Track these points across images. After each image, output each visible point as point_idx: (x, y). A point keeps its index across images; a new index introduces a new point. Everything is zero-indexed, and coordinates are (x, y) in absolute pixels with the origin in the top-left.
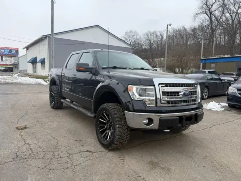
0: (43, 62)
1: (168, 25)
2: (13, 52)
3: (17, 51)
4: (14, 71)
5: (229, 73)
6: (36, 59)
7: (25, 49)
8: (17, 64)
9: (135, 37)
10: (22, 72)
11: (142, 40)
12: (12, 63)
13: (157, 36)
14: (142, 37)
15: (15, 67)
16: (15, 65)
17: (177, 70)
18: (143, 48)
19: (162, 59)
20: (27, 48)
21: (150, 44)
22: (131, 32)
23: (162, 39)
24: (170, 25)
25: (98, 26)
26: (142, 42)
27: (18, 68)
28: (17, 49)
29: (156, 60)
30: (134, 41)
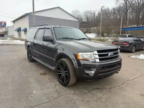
0: (25, 31)
1: (102, 7)
2: (3, 24)
3: (5, 23)
4: (5, 36)
5: (140, 36)
6: (20, 28)
7: (13, 22)
8: (7, 32)
9: (78, 14)
10: (11, 36)
11: (83, 16)
12: (4, 31)
13: (91, 13)
14: (82, 14)
15: (6, 34)
16: (6, 32)
17: (105, 35)
18: (83, 21)
19: (95, 28)
20: (14, 22)
21: (88, 18)
22: (75, 11)
23: (95, 15)
24: (104, 7)
25: (58, 7)
26: (83, 17)
27: (7, 34)
28: (5, 22)
29: (92, 28)
30: (78, 17)
